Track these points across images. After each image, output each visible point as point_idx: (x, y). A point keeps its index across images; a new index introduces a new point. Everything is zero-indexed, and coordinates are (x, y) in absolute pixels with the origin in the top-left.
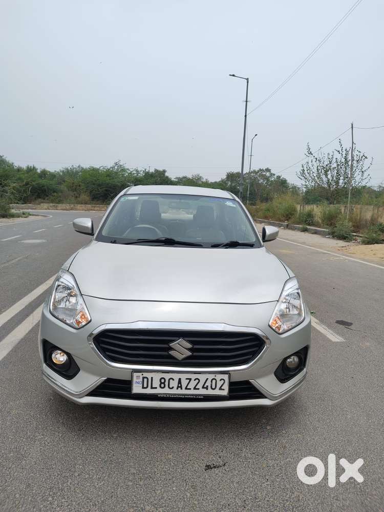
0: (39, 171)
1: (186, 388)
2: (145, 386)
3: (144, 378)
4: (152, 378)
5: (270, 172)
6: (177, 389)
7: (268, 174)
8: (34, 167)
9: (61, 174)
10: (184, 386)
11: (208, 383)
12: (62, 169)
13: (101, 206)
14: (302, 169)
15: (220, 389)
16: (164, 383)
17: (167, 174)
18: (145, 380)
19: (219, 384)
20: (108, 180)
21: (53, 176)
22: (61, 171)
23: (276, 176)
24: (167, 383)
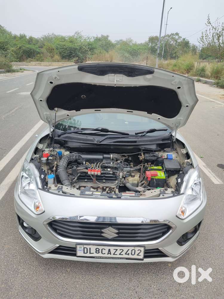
0: (28, 38)
1: (114, 254)
2: (86, 252)
3: (84, 248)
4: (90, 248)
5: (178, 35)
6: (108, 254)
7: (177, 37)
8: (24, 35)
9: (42, 39)
10: (112, 253)
11: (130, 252)
12: (42, 36)
13: (68, 63)
14: (202, 35)
15: (138, 255)
16: (99, 251)
17: (109, 38)
18: (86, 249)
19: (137, 252)
20: (71, 45)
21: (37, 41)
22: (41, 38)
23: (182, 39)
24: (100, 251)
